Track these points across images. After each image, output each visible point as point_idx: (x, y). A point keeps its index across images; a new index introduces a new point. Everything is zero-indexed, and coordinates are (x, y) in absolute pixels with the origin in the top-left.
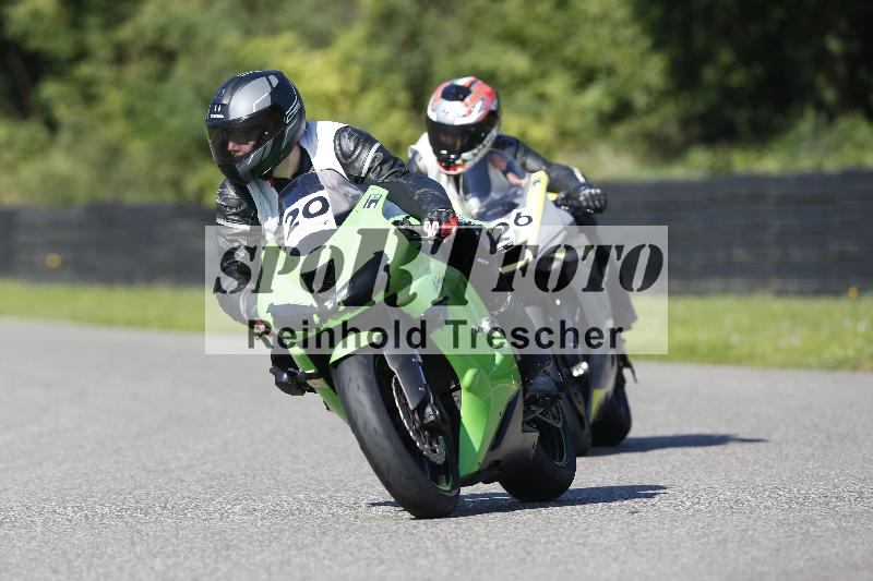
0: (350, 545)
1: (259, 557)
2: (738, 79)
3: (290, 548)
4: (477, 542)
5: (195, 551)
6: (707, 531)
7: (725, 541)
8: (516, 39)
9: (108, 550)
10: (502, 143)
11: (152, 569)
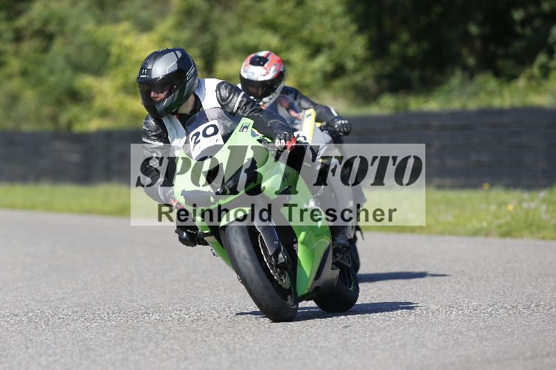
0: (167, 348)
1: (108, 356)
2: (412, 51)
3: (127, 350)
4: (247, 346)
5: (67, 352)
6: (393, 339)
7: (405, 345)
8: (271, 26)
9: (12, 352)
10: (286, 91)
11: (40, 364)
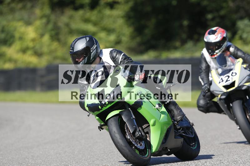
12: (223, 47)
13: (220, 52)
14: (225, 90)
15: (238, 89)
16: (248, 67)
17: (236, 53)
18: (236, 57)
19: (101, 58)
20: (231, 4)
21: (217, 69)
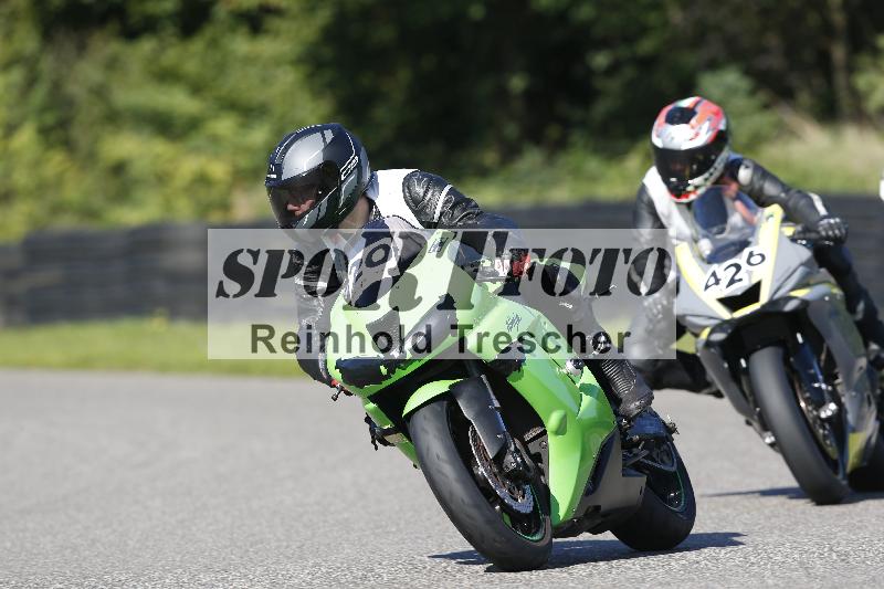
12: (716, 165)
13: (709, 184)
14: (725, 314)
15: (771, 309)
16: (802, 236)
17: (757, 186)
18: (762, 201)
19: (371, 203)
20: (676, 16)
21: (696, 241)
